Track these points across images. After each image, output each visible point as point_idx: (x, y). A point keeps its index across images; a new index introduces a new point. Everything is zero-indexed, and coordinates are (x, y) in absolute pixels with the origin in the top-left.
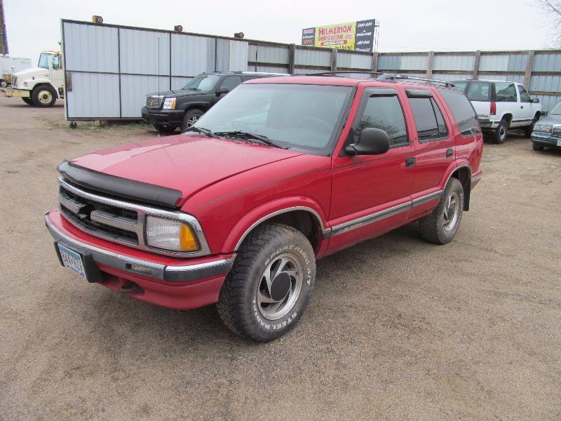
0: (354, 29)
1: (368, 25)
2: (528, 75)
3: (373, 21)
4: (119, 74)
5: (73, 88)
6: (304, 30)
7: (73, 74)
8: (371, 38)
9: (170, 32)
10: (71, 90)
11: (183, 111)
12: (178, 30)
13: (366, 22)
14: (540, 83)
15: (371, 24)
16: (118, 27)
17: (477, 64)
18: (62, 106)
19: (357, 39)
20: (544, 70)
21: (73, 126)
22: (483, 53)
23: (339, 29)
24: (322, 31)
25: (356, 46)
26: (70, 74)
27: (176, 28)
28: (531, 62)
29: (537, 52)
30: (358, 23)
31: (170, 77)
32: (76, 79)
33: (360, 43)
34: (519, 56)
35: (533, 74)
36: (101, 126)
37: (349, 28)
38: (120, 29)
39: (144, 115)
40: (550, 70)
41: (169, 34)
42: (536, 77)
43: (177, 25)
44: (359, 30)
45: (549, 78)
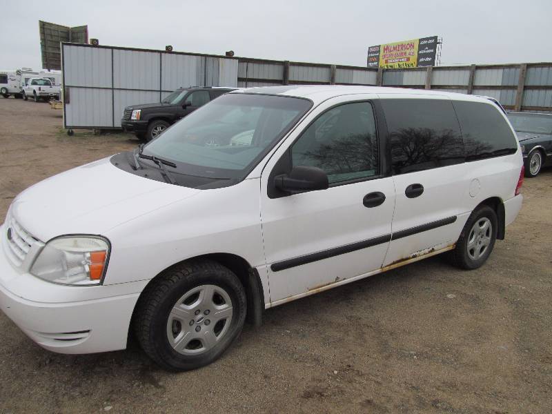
0: (416, 47)
1: (430, 41)
2: (521, 89)
3: (436, 38)
4: (113, 89)
5: (71, 101)
6: (369, 48)
7: (71, 89)
8: (433, 55)
9: (160, 52)
10: (69, 102)
11: (147, 121)
12: (169, 50)
13: (427, 39)
14: (534, 98)
15: (433, 41)
16: (112, 48)
17: (472, 78)
18: (62, 117)
19: (420, 56)
20: (537, 84)
21: (70, 134)
22: (478, 68)
23: (402, 46)
24: (386, 48)
25: (419, 63)
26: (68, 89)
27: (167, 48)
28: (524, 76)
29: (529, 66)
30: (420, 40)
31: (161, 91)
32: (73, 93)
33: (422, 60)
34: (513, 70)
35: (526, 88)
36: (95, 135)
37: (412, 45)
38: (115, 50)
39: (122, 125)
40: (543, 84)
41: (159, 54)
42: (529, 92)
43: (167, 45)
44: (421, 47)
45: (542, 92)
